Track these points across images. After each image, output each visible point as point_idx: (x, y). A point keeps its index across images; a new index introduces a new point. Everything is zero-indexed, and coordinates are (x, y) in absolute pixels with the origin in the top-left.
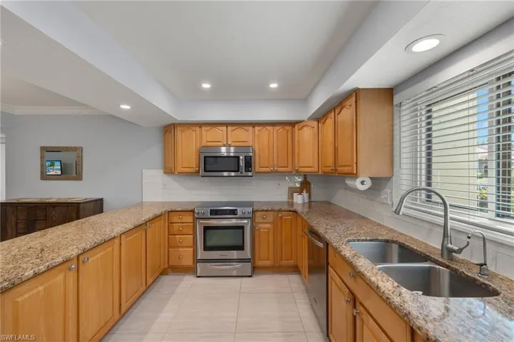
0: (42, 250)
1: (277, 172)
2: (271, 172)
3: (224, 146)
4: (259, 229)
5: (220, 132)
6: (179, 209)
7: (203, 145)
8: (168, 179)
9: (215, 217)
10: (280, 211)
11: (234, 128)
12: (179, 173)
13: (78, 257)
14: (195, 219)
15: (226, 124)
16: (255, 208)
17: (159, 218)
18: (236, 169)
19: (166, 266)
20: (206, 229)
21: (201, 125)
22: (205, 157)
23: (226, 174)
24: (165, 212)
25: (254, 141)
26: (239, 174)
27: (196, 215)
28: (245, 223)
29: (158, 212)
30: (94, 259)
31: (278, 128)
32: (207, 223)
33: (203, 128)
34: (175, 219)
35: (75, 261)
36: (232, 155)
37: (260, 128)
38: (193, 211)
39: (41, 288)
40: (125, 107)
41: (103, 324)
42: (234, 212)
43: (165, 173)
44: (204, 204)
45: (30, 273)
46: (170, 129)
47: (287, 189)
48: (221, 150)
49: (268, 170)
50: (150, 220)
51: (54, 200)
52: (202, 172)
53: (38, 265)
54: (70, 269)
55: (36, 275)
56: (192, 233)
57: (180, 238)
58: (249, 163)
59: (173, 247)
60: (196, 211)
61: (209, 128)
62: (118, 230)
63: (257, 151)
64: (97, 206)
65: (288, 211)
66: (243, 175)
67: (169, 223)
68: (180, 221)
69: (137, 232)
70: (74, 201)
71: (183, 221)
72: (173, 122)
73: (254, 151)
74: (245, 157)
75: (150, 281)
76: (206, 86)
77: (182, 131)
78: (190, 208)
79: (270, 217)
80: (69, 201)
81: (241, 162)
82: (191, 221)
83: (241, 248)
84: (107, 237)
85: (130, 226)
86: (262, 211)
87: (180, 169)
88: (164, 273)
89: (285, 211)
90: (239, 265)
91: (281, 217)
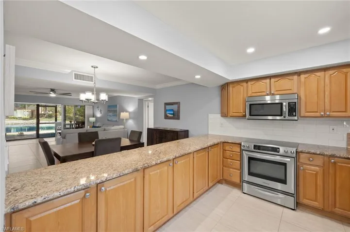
0: (160, 153)
1: (329, 116)
2: (322, 116)
3: (268, 95)
4: (303, 169)
5: (264, 85)
6: (230, 142)
7: (249, 95)
8: (223, 120)
9: (259, 151)
10: (333, 156)
11: (277, 79)
12: (231, 116)
13: (173, 159)
14: (241, 150)
15: (270, 77)
16: (300, 150)
17: (217, 145)
18: (280, 114)
19: (222, 178)
20: (250, 159)
21: (247, 81)
22: (250, 105)
23: (270, 118)
24: (221, 142)
25: (299, 88)
26: (282, 118)
27: (242, 148)
28: (287, 161)
29: (216, 141)
30: (180, 162)
31: (331, 72)
32: (252, 155)
33: (249, 83)
34: (227, 148)
35: (172, 162)
36: (277, 102)
37: (307, 75)
38: (240, 144)
39: (158, 171)
40: (198, 77)
41: (184, 200)
42: (276, 150)
43: (222, 116)
44: (249, 140)
45: (154, 163)
46: (225, 87)
47: (345, 136)
48: (265, 98)
49: (318, 114)
50: (211, 146)
51: (169, 129)
52: (248, 116)
53: (157, 160)
54: (170, 165)
55: (156, 164)
56: (239, 160)
57: (231, 162)
58: (293, 109)
59: (226, 167)
60: (242, 144)
61: (254, 82)
62: (193, 149)
63: (303, 98)
64: (185, 134)
65: (345, 158)
66: (286, 118)
67: (223, 150)
68: (230, 149)
69: (203, 152)
70: (176, 130)
71: (234, 150)
72: (227, 82)
73: (299, 98)
74: (289, 103)
75: (211, 184)
76: (251, 50)
77: (233, 87)
78: (238, 142)
79: (319, 161)
80: (174, 130)
81: (284, 107)
82: (239, 150)
83: (284, 181)
84: (186, 152)
85: (198, 148)
86: (308, 153)
87: (231, 114)
88: (219, 182)
89: (340, 157)
90: (281, 196)
91: (335, 163)
